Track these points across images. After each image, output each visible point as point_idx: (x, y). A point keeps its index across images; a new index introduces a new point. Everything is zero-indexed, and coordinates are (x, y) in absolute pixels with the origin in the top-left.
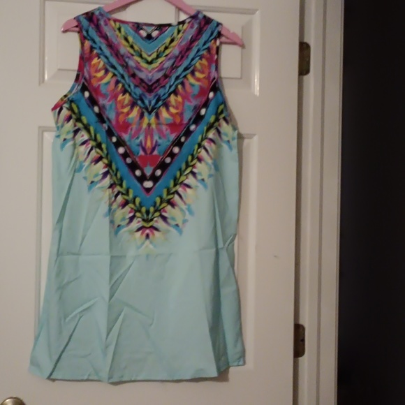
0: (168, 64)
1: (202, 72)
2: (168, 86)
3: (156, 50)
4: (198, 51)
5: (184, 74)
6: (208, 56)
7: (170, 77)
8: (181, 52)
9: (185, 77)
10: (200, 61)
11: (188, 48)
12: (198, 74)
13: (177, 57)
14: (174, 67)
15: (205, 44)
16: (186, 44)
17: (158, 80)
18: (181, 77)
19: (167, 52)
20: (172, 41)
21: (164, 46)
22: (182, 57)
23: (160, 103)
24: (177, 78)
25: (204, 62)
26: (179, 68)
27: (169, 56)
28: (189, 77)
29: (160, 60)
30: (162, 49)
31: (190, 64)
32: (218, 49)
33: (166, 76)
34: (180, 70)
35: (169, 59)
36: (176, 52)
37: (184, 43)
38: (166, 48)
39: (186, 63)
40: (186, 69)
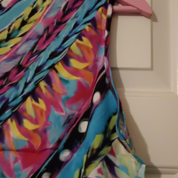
0: (25, 48)
1: (82, 59)
2: (22, 84)
3: (7, 27)
4: (76, 25)
5: (51, 62)
6: (93, 33)
7: (27, 69)
8: (47, 29)
9: (52, 67)
10: (78, 41)
11: (60, 22)
12: (74, 63)
13: (40, 37)
14: (34, 53)
15: (87, 15)
16: (57, 15)
17: (7, 74)
18: (46, 68)
19: (25, 29)
20: (34, 12)
21: (20, 20)
22: (49, 37)
23: (8, 113)
24: (38, 70)
25: (86, 41)
26: (42, 54)
27: (27, 36)
28: (60, 67)
29: (12, 43)
30: (17, 24)
31: (60, 47)
32: (109, 21)
33: (20, 68)
34: (44, 56)
35: (28, 40)
36: (40, 28)
37: (52, 15)
38: (24, 23)
39: (54, 45)
40: (53, 55)
